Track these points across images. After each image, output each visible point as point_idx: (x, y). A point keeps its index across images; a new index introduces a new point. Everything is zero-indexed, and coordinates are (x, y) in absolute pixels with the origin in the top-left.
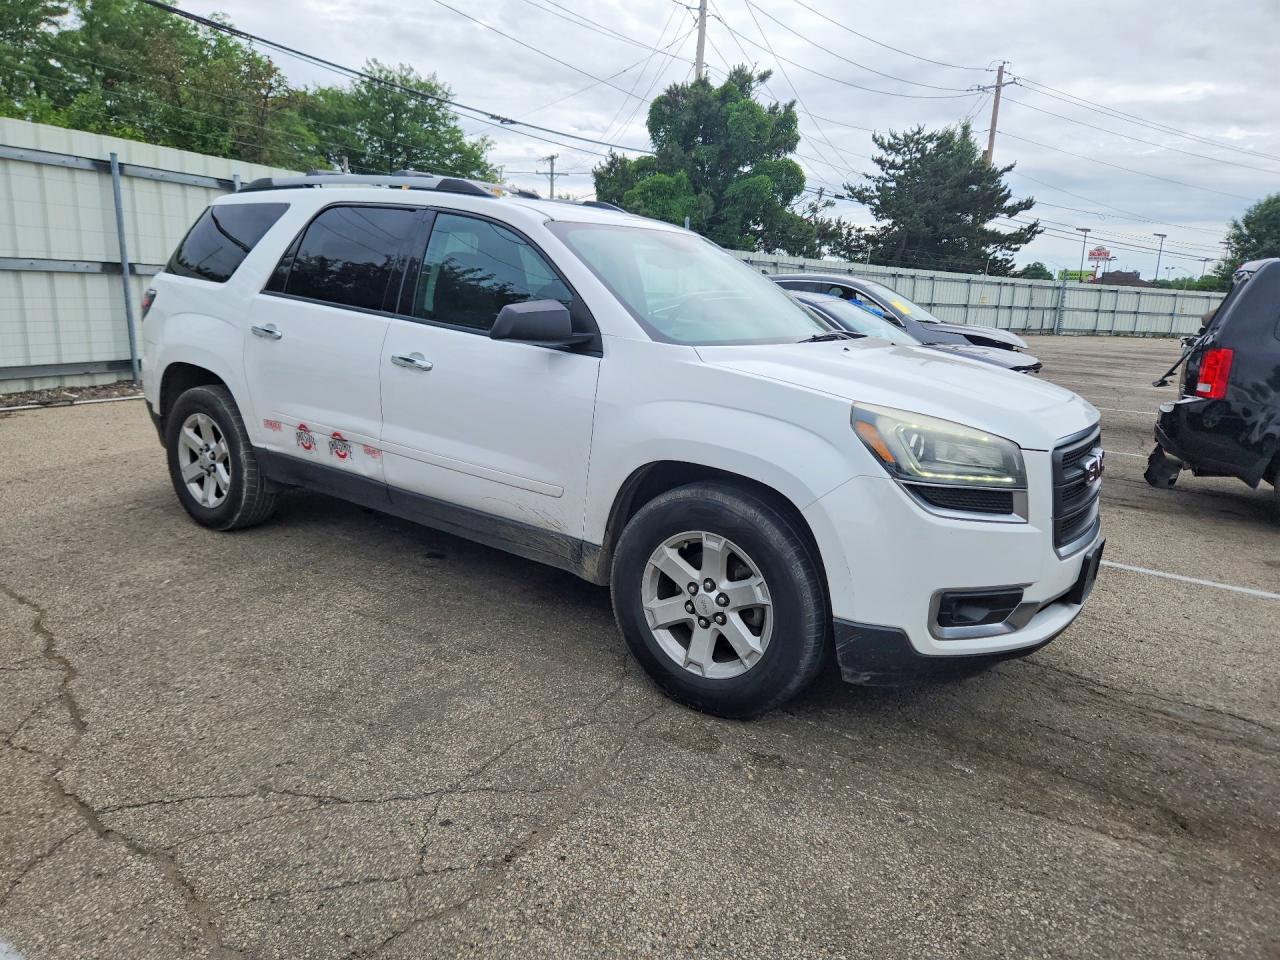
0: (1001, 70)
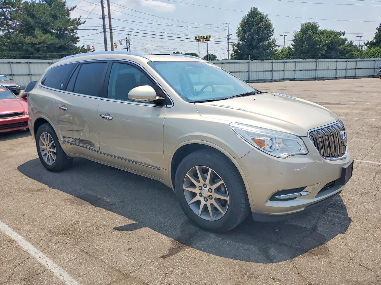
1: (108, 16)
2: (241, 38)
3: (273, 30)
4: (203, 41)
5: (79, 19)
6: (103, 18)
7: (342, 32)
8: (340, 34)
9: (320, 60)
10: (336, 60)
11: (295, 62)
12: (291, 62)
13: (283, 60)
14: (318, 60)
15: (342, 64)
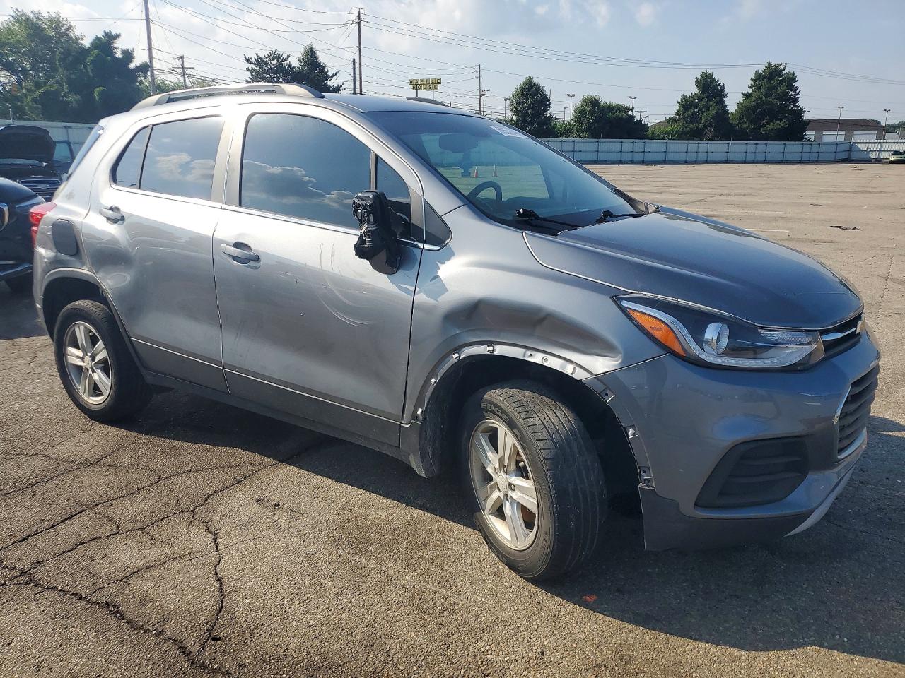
0: (359, 12)
1: (359, 79)
2: (516, 113)
3: (550, 104)
4: (425, 89)
5: (341, 86)
6: (354, 81)
7: (631, 107)
8: (628, 109)
9: (602, 140)
10: (621, 140)
11: (574, 141)
12: (569, 141)
13: (560, 139)
14: (600, 140)
15: (627, 145)
